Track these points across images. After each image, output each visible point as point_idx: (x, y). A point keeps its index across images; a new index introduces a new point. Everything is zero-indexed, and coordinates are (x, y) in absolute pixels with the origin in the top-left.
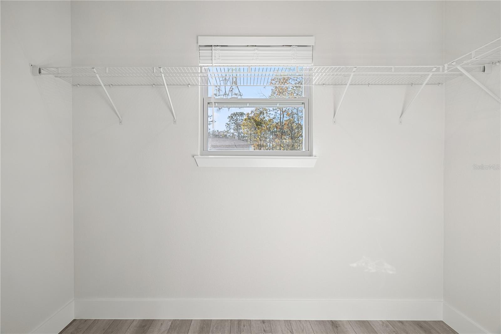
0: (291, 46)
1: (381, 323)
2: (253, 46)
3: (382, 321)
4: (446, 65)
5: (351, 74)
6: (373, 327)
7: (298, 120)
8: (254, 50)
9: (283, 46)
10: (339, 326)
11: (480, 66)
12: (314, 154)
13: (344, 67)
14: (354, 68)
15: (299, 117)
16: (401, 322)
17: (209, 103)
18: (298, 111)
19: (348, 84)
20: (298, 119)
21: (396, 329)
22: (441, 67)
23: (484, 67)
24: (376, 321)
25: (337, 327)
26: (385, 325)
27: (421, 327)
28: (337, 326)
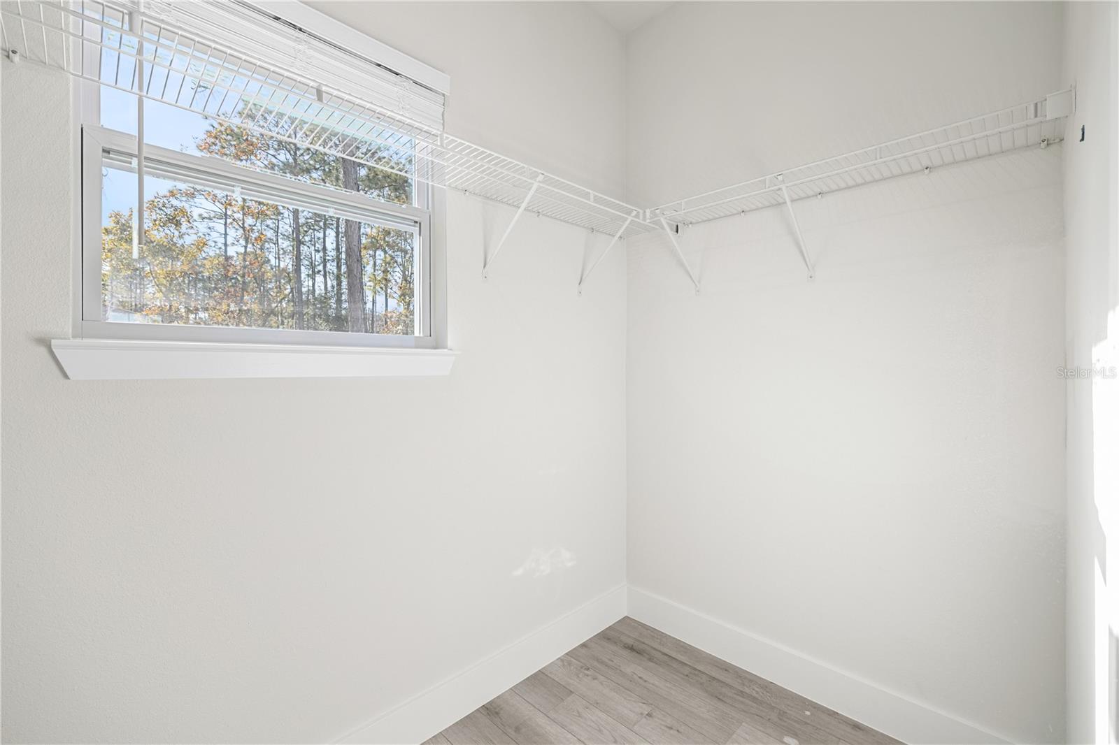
0: (397, 74)
1: (560, 663)
2: (294, 26)
3: (559, 658)
4: (648, 211)
5: (533, 184)
6: (552, 676)
7: (279, 258)
8: (297, 40)
9: (379, 65)
10: (501, 709)
11: (672, 223)
12: (450, 343)
13: (526, 166)
14: (541, 175)
15: (281, 252)
16: (584, 645)
17: (106, 151)
18: (277, 236)
19: (523, 206)
20: (279, 254)
21: (582, 661)
22: (641, 211)
23: (677, 226)
24: (552, 663)
25: (497, 713)
26: (566, 664)
27: (609, 639)
28: (497, 710)
